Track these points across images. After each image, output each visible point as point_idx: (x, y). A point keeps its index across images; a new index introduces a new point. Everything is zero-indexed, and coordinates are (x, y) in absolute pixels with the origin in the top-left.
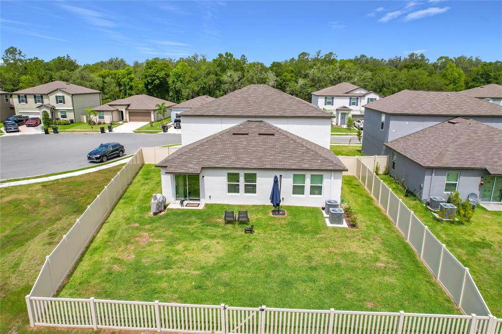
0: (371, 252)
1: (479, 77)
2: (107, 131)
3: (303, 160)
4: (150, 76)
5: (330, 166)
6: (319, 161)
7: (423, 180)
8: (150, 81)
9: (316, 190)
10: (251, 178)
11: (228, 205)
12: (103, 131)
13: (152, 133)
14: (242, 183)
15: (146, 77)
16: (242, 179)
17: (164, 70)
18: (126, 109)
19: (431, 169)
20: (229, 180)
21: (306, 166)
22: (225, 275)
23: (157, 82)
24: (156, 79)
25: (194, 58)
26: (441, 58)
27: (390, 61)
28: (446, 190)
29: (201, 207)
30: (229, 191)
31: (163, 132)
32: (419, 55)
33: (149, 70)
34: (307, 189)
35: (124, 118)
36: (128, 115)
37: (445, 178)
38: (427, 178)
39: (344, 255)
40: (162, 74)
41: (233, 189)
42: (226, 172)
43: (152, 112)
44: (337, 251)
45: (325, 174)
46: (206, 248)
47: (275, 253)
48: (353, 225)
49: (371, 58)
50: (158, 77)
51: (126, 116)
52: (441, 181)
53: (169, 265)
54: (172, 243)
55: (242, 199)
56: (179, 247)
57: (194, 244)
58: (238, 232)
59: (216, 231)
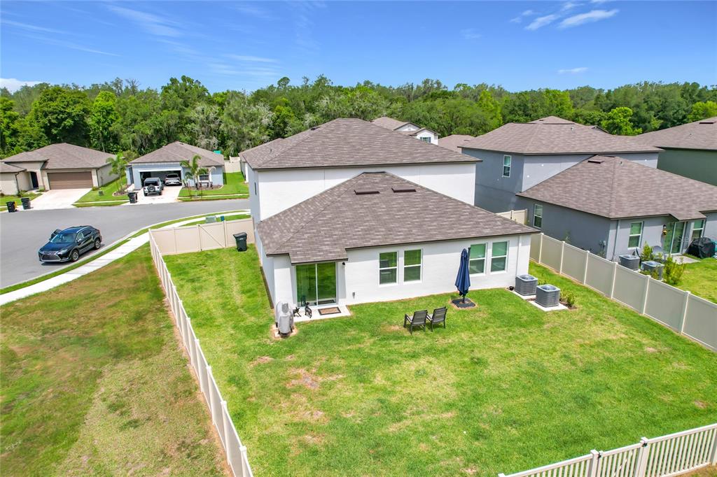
2: (20, 208)
3: (478, 223)
4: (53, 113)
5: (516, 228)
6: (499, 223)
7: (606, 236)
8: (53, 121)
9: (499, 264)
10: (413, 257)
12: (11, 207)
13: (110, 205)
14: (401, 265)
15: (46, 115)
16: (401, 260)
17: (79, 102)
18: (43, 169)
20: (382, 264)
21: (487, 232)
23: (69, 122)
24: (66, 118)
25: (116, 85)
28: (629, 246)
29: (345, 313)
30: (382, 281)
31: (129, 204)
32: (434, 81)
33: (51, 103)
34: (488, 265)
35: (40, 184)
36: (46, 179)
37: (629, 230)
38: (612, 232)
39: (601, 345)
40: (76, 110)
41: (387, 277)
43: (94, 172)
45: (511, 240)
46: (420, 374)
48: (569, 305)
50: (69, 115)
51: (43, 180)
52: (625, 233)
53: (396, 413)
54: (361, 376)
55: (402, 290)
56: (379, 380)
57: (396, 371)
58: (440, 340)
59: (408, 345)
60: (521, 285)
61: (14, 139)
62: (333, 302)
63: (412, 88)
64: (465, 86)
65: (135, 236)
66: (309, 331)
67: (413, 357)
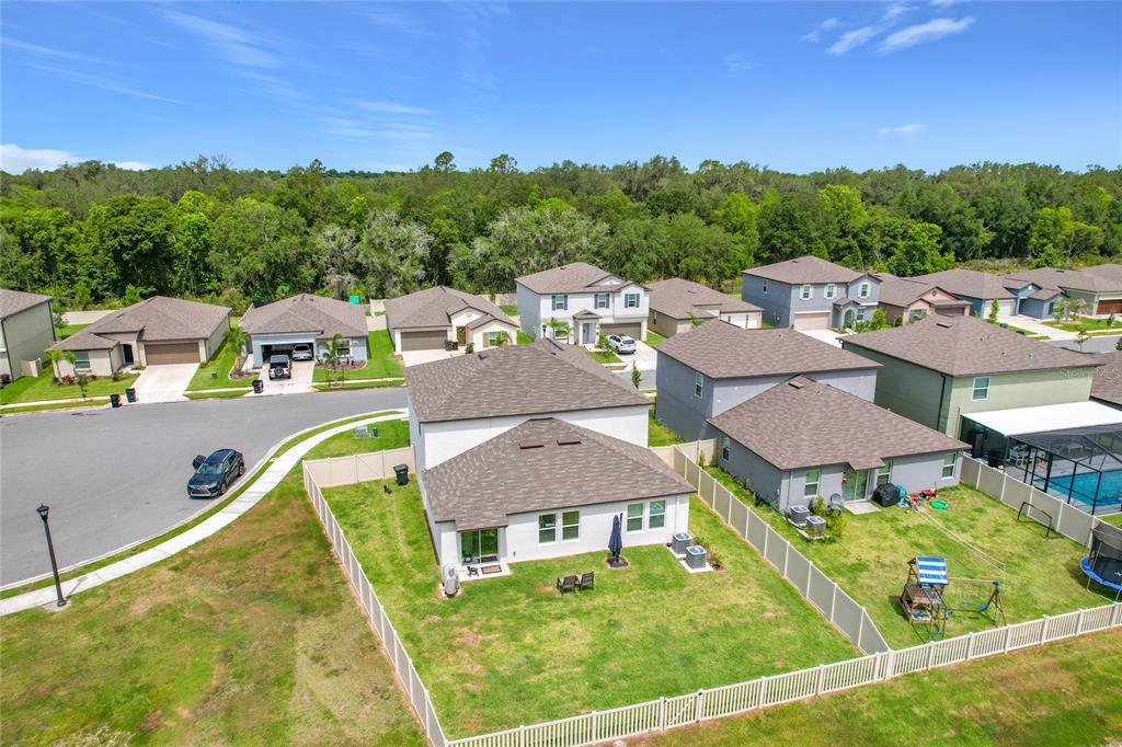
0: (753, 600)
1: (779, 219)
2: (124, 401)
3: (637, 482)
4: (125, 233)
5: (673, 488)
6: (658, 482)
7: (779, 485)
8: (125, 243)
9: (657, 521)
10: (572, 517)
11: (543, 561)
12: (116, 401)
13: (231, 397)
14: (559, 525)
15: (116, 236)
16: (559, 522)
17: (160, 216)
18: (139, 340)
19: (790, 472)
20: (542, 525)
21: (643, 493)
22: (614, 666)
23: (147, 245)
24: (143, 239)
25: (199, 166)
26: (706, 163)
27: (616, 167)
28: (806, 494)
29: (506, 572)
30: (541, 540)
31: (252, 394)
32: (668, 160)
33: (123, 219)
34: (646, 522)
35: (136, 359)
36: (143, 352)
37: (804, 479)
38: (785, 482)
39: (727, 610)
40: (156, 228)
41: (547, 535)
42: (537, 516)
43: (201, 343)
44: (717, 606)
45: (668, 499)
46: (563, 634)
47: (651, 624)
48: (717, 566)
49: (584, 167)
50: (148, 234)
51: (139, 354)
52: (799, 483)
53: (537, 667)
54: (514, 636)
55: (560, 548)
56: (528, 639)
57: (544, 632)
58: (587, 602)
59: (557, 607)
60: (678, 544)
61: (69, 265)
62: (495, 559)
63: (636, 169)
64: (715, 164)
65: (277, 455)
66: (473, 591)
67: (559, 618)
